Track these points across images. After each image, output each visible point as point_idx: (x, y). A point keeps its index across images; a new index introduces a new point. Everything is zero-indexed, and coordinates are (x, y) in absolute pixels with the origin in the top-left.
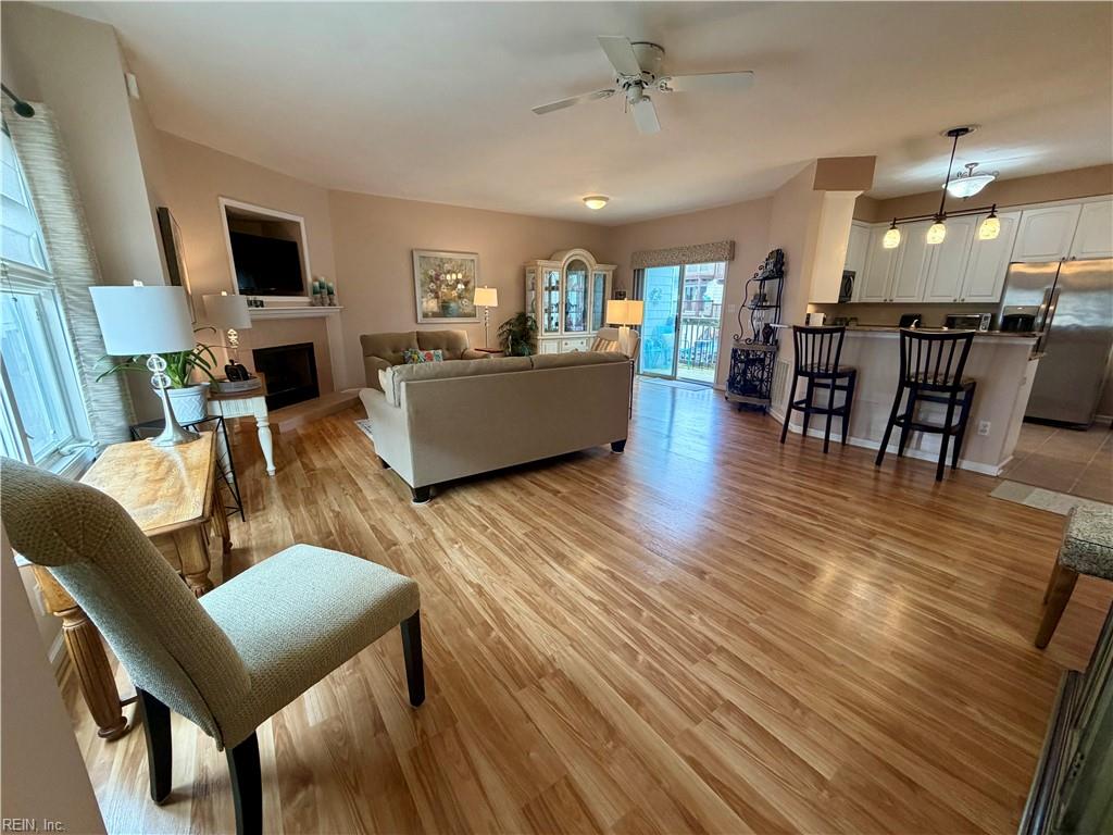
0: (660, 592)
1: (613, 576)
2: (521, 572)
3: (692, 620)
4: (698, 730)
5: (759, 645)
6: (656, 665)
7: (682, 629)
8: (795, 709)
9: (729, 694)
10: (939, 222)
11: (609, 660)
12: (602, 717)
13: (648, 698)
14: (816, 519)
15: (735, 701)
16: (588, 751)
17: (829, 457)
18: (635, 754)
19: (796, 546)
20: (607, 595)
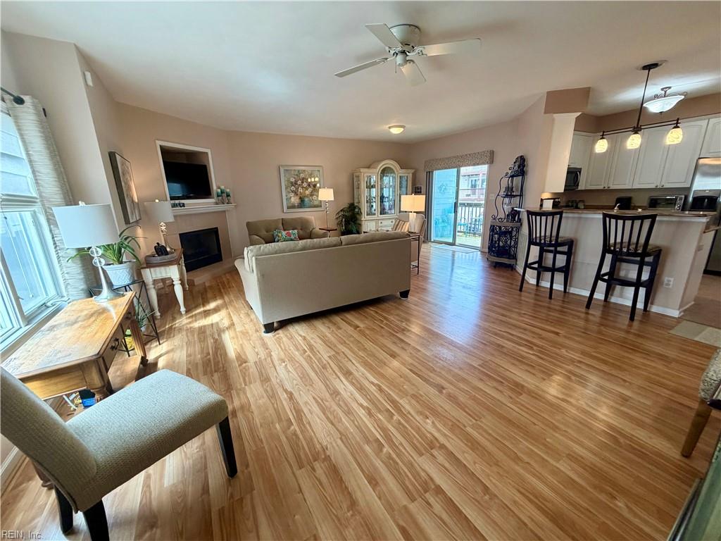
0: (409, 402)
1: (381, 390)
2: (320, 383)
3: (427, 424)
4: (413, 507)
5: (469, 444)
6: (394, 456)
7: (418, 430)
8: (485, 494)
9: (440, 480)
10: (636, 133)
11: (364, 451)
12: (349, 493)
13: (383, 479)
14: (531, 348)
15: (444, 487)
16: (334, 517)
17: (552, 301)
18: (365, 522)
19: (513, 369)
20: (373, 403)
